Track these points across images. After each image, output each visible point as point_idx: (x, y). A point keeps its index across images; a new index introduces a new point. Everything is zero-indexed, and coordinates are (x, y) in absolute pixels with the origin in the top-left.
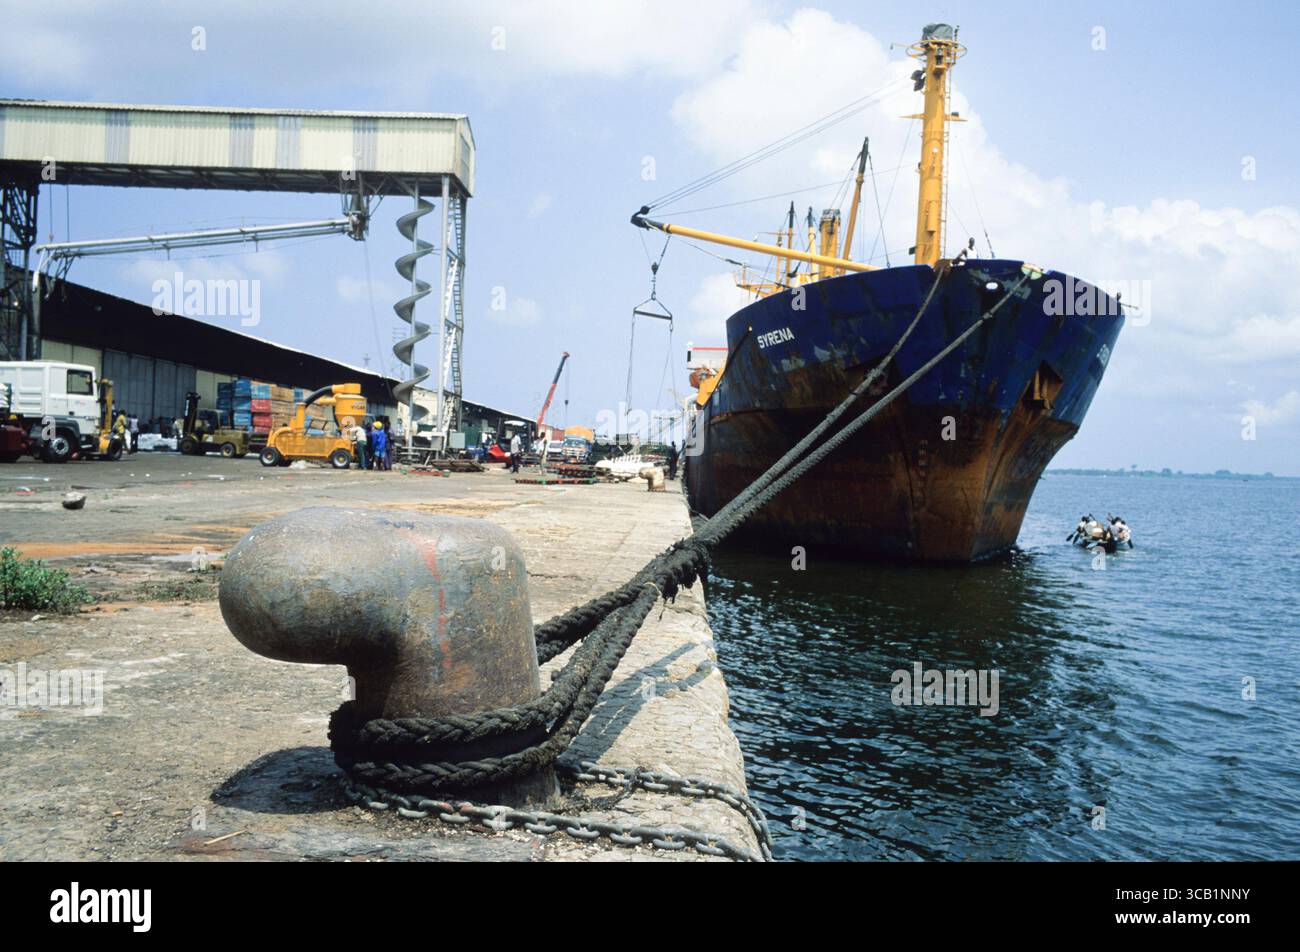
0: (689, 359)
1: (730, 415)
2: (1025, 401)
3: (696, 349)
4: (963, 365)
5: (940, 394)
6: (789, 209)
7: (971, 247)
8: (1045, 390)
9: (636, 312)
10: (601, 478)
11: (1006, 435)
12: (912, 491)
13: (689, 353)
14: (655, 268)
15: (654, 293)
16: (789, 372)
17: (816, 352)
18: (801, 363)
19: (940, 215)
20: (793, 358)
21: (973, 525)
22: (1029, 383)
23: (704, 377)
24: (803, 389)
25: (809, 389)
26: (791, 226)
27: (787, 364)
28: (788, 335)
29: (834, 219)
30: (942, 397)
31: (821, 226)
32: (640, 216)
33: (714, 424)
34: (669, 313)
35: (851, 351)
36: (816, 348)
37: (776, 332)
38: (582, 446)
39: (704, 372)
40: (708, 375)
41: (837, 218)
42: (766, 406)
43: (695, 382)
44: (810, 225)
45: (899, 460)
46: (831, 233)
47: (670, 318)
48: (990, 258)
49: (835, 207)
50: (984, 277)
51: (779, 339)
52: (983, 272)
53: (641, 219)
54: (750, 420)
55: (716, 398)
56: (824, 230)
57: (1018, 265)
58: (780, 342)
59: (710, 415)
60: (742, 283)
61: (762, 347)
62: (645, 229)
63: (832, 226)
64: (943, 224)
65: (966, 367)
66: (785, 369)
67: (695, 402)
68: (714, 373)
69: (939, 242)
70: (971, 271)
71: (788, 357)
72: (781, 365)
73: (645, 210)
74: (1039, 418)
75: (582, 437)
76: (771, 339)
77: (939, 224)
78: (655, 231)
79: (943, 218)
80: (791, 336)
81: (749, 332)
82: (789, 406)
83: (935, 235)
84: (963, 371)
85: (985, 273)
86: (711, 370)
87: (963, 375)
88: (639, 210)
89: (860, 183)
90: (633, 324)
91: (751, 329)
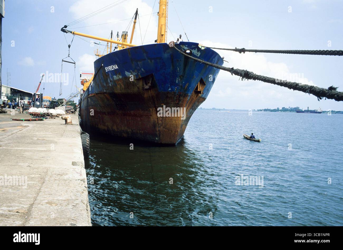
0: (81, 77)
1: (95, 94)
2: (195, 91)
3: (82, 73)
4: (177, 79)
5: (169, 88)
6: (111, 33)
7: (180, 38)
8: (201, 88)
9: (63, 61)
10: (48, 117)
11: (189, 102)
12: (158, 121)
13: (81, 75)
14: (69, 46)
15: (69, 54)
16: (116, 80)
17: (126, 74)
18: (121, 77)
19: (165, 30)
20: (118, 75)
21: (178, 132)
22: (197, 85)
23: (85, 82)
24: (121, 86)
25: (123, 86)
26: (111, 37)
27: (115, 77)
28: (116, 67)
29: (126, 34)
30: (170, 89)
31: (122, 36)
32: (64, 28)
33: (90, 97)
34: (74, 61)
35: (138, 73)
36: (126, 72)
37: (112, 66)
38: (48, 102)
39: (85, 80)
40: (86, 82)
41: (127, 34)
42: (108, 92)
43: (83, 83)
44: (118, 37)
45: (154, 110)
46: (125, 38)
47: (75, 63)
48: (188, 41)
49: (126, 31)
50: (186, 48)
51: (113, 68)
52: (185, 46)
53: (64, 29)
54: (102, 96)
55: (90, 89)
56: (123, 38)
57: (198, 44)
58: (113, 69)
59: (88, 94)
60: (97, 54)
61: (107, 71)
62: (66, 33)
63: (125, 36)
64: (166, 32)
65: (178, 80)
66: (115, 79)
67: (82, 89)
68: (88, 81)
69: (165, 38)
70: (181, 46)
71: (116, 75)
72: (113, 77)
73: (66, 27)
74: (198, 97)
75: (48, 99)
76: (110, 69)
77: (165, 32)
78: (69, 34)
79: (166, 31)
80: (117, 67)
81: (102, 66)
82: (116, 92)
83: (164, 36)
84: (177, 81)
85: (186, 47)
86: (88, 80)
87: (177, 82)
88: (63, 27)
89: (135, 23)
90: (62, 65)
91: (103, 65)
